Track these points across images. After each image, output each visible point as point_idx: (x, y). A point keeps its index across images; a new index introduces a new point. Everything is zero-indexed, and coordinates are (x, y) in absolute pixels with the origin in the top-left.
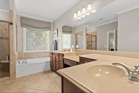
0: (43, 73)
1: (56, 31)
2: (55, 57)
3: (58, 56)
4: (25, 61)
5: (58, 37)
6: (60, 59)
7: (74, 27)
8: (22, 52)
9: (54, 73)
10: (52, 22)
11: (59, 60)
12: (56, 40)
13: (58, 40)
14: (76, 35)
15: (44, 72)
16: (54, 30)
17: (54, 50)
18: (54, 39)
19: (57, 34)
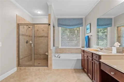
0: (74, 71)
1: (88, 26)
2: (88, 57)
3: (91, 57)
4: (59, 56)
5: (90, 32)
6: (94, 60)
7: (115, 18)
8: (58, 47)
9: (86, 74)
10: (84, 17)
11: (93, 62)
12: (88, 36)
13: (91, 36)
14: (118, 27)
15: (74, 69)
16: (86, 26)
17: (86, 47)
18: (87, 35)
19: (89, 29)
